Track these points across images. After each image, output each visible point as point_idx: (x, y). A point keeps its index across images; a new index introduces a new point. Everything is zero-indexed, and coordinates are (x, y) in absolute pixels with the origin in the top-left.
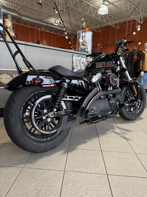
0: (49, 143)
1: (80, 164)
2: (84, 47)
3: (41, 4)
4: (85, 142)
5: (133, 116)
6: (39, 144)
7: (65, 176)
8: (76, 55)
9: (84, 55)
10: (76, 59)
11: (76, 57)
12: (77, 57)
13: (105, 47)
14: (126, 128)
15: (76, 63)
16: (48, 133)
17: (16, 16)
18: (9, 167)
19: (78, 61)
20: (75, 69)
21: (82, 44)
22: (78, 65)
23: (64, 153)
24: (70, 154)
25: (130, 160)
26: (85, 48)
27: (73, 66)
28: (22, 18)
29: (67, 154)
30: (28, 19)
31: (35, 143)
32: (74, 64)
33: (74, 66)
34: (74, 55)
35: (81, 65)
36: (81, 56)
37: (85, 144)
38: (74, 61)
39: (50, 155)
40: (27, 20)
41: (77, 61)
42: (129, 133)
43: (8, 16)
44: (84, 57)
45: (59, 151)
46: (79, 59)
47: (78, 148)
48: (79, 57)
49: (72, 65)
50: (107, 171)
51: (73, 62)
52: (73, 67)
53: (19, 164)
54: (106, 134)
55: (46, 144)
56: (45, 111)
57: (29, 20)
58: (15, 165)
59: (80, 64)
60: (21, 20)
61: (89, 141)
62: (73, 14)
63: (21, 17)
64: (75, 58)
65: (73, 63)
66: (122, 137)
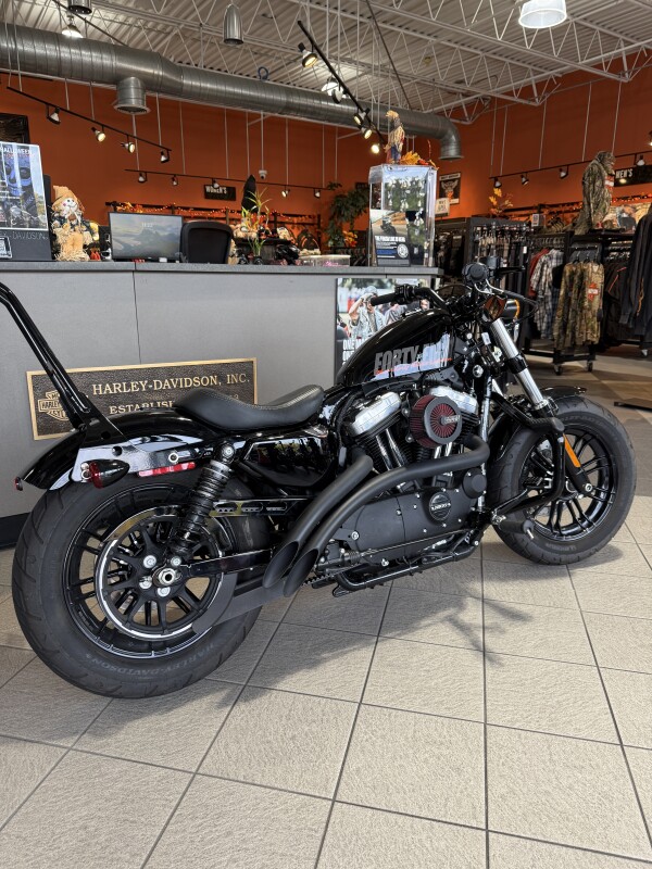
0: (169, 669)
1: (260, 751)
2: (393, 239)
3: (239, 42)
4: (314, 664)
5: (567, 549)
6: (131, 670)
7: (188, 793)
8: (353, 282)
9: (389, 277)
10: (354, 296)
11: (350, 288)
12: (355, 290)
13: (563, 174)
14: (513, 605)
15: (351, 315)
16: (159, 636)
17: (158, 76)
18: (28, 744)
19: (362, 305)
20: (347, 338)
21: (382, 227)
22: (362, 320)
23: (223, 704)
24: (242, 706)
25: (445, 752)
26: (398, 243)
27: (339, 327)
28: (182, 84)
29: (229, 708)
30: (209, 86)
31: (113, 668)
32: (345, 318)
33: (343, 325)
34: (340, 281)
35: (378, 318)
36: (375, 283)
37: (313, 672)
38: (343, 306)
39: (170, 710)
40: (206, 89)
41: (355, 305)
42: (516, 630)
43: (129, 84)
44: (389, 285)
45: (208, 693)
47: (281, 686)
48: (366, 286)
49: (336, 324)
50: (342, 784)
51: (337, 312)
52: (340, 331)
53: (61, 737)
54: (417, 629)
55: (155, 671)
56: (149, 561)
57: (215, 87)
58: (49, 738)
59: (369, 313)
60: (178, 90)
61: (334, 657)
62: (406, 35)
63: (178, 80)
64: (349, 294)
65: (337, 316)
66: (476, 646)
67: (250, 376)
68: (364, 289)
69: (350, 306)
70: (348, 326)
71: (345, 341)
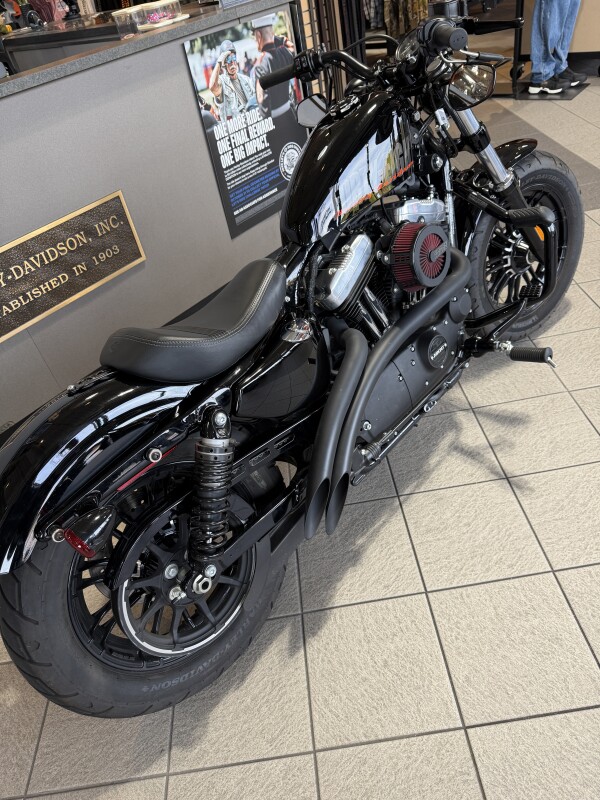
0: (228, 646)
1: (363, 695)
4: (354, 557)
5: (530, 322)
6: (192, 672)
7: (321, 781)
8: (203, 43)
9: (243, 21)
10: (209, 62)
11: (202, 52)
12: (208, 52)
14: (503, 407)
15: (212, 90)
19: (221, 72)
20: (216, 123)
22: (226, 92)
23: (293, 650)
24: (315, 644)
25: (536, 622)
27: (204, 112)
29: (302, 652)
32: (208, 97)
33: (208, 107)
34: (187, 46)
35: (243, 84)
37: (358, 567)
38: (200, 83)
39: (243, 679)
41: (213, 74)
42: (521, 437)
44: (245, 32)
46: (221, 58)
47: (338, 600)
48: (219, 43)
49: (199, 109)
50: (462, 703)
51: (196, 92)
52: (207, 117)
54: (429, 472)
56: (170, 572)
58: (137, 771)
59: (232, 80)
61: (371, 539)
64: (203, 62)
65: (198, 99)
66: (497, 473)
67: (122, 216)
68: (218, 48)
69: (208, 77)
70: (213, 106)
71: (215, 127)
